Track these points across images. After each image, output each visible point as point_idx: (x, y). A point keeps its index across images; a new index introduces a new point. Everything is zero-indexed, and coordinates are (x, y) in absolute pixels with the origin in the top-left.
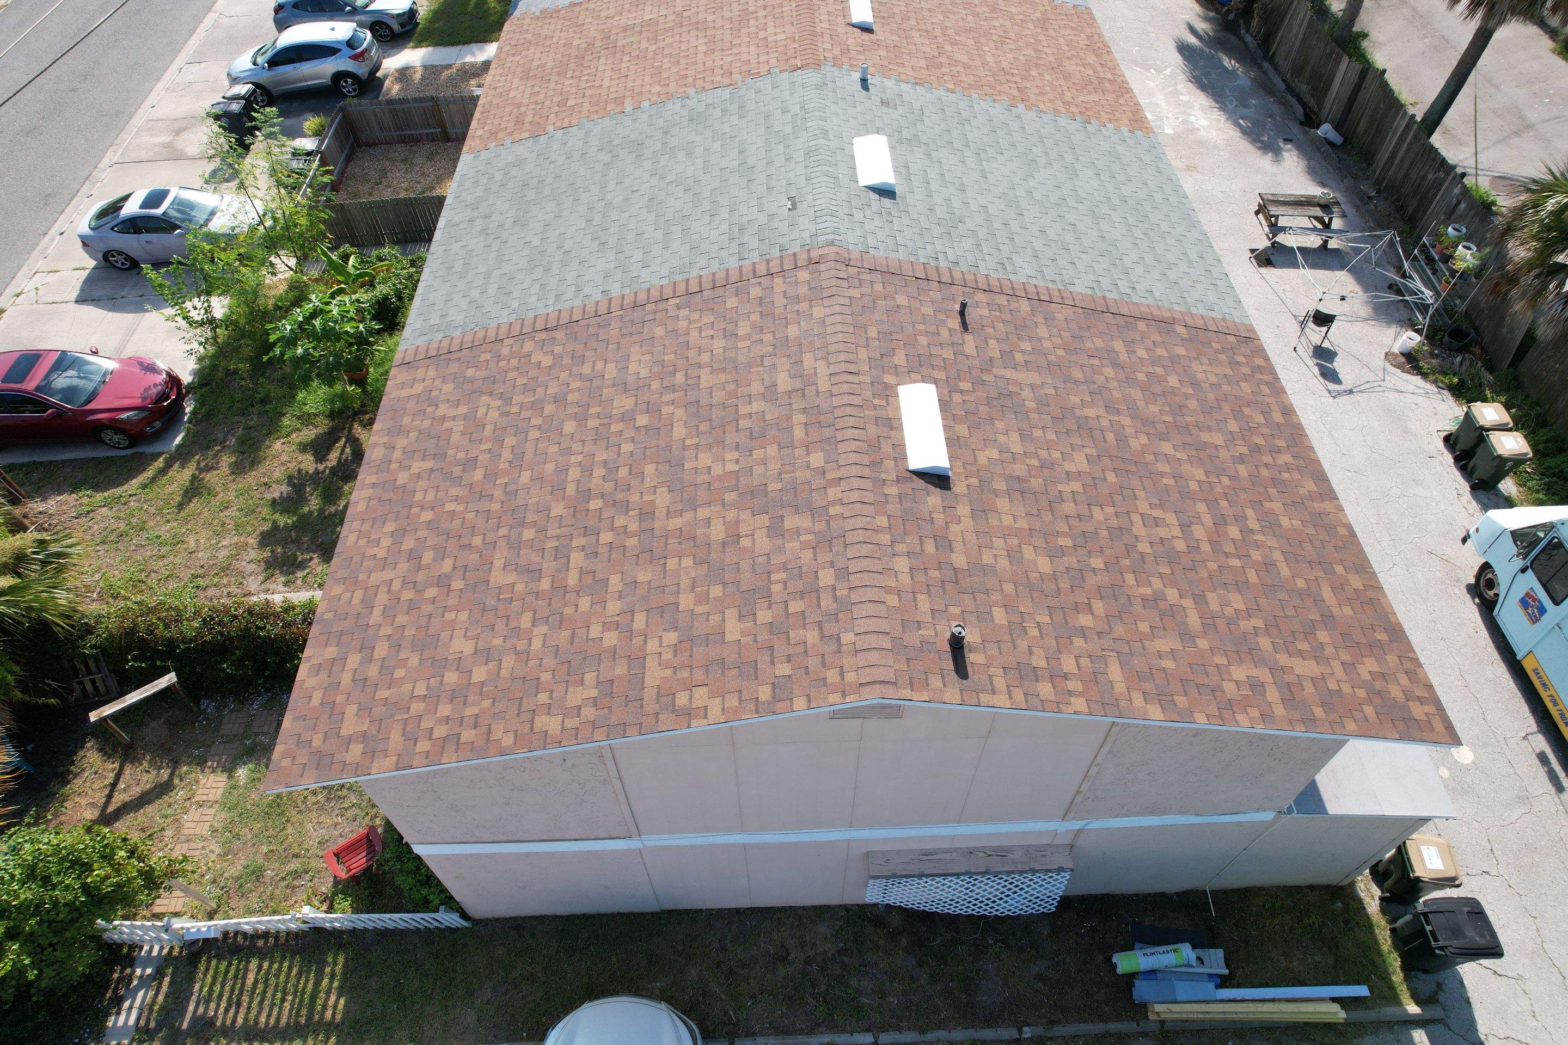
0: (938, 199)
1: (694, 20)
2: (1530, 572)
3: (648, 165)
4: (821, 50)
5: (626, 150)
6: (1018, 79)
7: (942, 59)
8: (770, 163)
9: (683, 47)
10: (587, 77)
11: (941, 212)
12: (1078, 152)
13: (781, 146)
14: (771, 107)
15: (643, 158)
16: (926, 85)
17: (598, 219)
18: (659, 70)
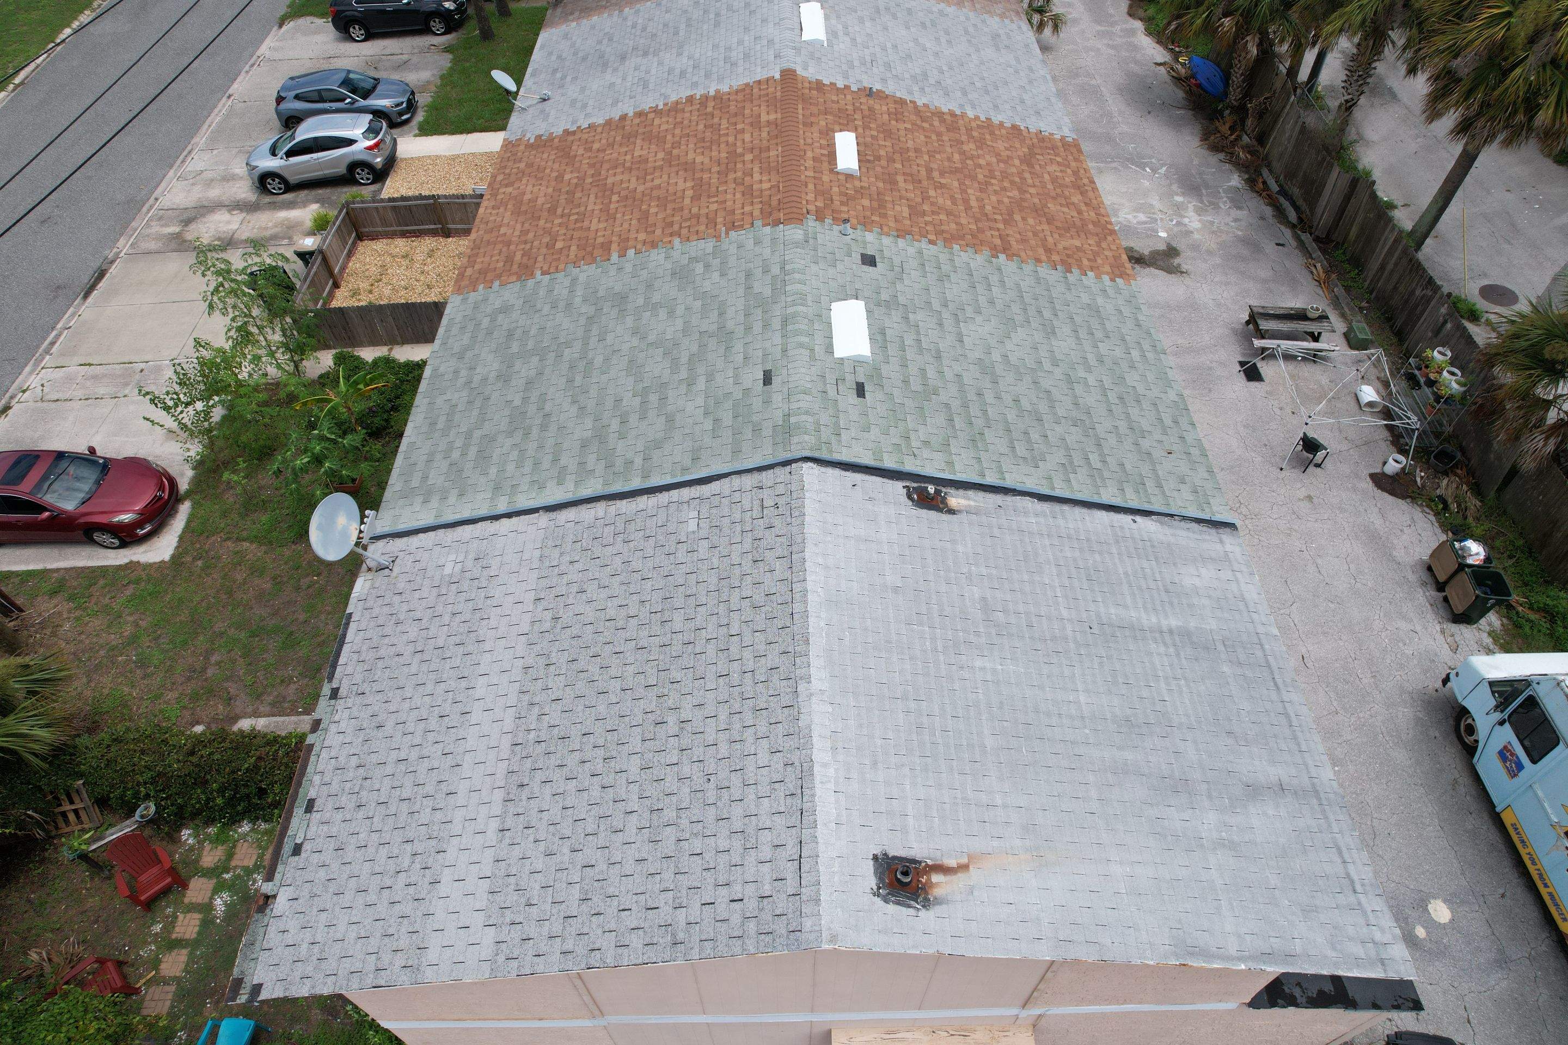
0: (913, 369)
1: (682, 160)
2: (1507, 725)
3: (629, 321)
4: (804, 202)
5: (609, 304)
6: (1001, 226)
7: (926, 207)
8: (748, 329)
9: (671, 189)
10: (576, 217)
11: (916, 385)
12: (1058, 307)
13: (759, 311)
14: (751, 265)
15: (625, 313)
16: (908, 237)
17: (578, 380)
18: (646, 215)
